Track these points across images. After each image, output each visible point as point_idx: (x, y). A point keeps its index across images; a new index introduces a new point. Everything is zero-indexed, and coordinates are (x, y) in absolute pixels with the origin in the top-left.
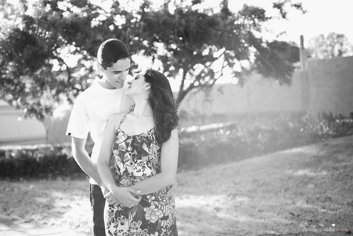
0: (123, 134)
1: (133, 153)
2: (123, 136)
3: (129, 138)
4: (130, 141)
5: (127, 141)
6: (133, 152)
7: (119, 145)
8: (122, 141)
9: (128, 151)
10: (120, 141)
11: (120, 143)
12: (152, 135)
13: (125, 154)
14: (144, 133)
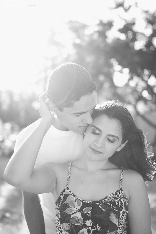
0: (75, 199)
1: (93, 230)
2: (75, 201)
3: (85, 205)
4: (88, 211)
5: (84, 210)
6: (94, 228)
7: (72, 216)
8: (76, 210)
9: (86, 226)
10: (73, 211)
11: (73, 214)
12: (120, 200)
13: (80, 229)
14: (108, 197)
